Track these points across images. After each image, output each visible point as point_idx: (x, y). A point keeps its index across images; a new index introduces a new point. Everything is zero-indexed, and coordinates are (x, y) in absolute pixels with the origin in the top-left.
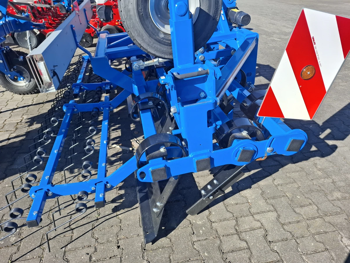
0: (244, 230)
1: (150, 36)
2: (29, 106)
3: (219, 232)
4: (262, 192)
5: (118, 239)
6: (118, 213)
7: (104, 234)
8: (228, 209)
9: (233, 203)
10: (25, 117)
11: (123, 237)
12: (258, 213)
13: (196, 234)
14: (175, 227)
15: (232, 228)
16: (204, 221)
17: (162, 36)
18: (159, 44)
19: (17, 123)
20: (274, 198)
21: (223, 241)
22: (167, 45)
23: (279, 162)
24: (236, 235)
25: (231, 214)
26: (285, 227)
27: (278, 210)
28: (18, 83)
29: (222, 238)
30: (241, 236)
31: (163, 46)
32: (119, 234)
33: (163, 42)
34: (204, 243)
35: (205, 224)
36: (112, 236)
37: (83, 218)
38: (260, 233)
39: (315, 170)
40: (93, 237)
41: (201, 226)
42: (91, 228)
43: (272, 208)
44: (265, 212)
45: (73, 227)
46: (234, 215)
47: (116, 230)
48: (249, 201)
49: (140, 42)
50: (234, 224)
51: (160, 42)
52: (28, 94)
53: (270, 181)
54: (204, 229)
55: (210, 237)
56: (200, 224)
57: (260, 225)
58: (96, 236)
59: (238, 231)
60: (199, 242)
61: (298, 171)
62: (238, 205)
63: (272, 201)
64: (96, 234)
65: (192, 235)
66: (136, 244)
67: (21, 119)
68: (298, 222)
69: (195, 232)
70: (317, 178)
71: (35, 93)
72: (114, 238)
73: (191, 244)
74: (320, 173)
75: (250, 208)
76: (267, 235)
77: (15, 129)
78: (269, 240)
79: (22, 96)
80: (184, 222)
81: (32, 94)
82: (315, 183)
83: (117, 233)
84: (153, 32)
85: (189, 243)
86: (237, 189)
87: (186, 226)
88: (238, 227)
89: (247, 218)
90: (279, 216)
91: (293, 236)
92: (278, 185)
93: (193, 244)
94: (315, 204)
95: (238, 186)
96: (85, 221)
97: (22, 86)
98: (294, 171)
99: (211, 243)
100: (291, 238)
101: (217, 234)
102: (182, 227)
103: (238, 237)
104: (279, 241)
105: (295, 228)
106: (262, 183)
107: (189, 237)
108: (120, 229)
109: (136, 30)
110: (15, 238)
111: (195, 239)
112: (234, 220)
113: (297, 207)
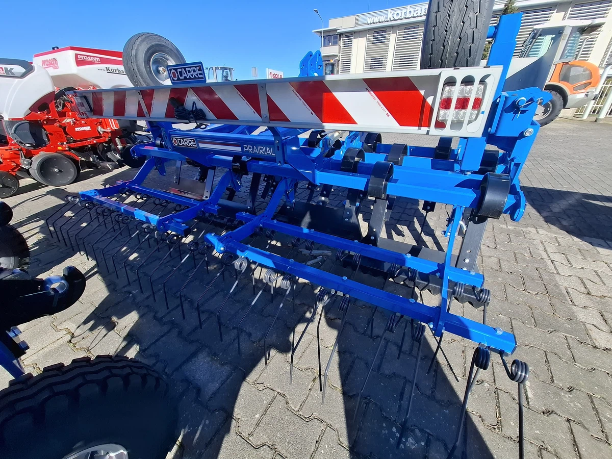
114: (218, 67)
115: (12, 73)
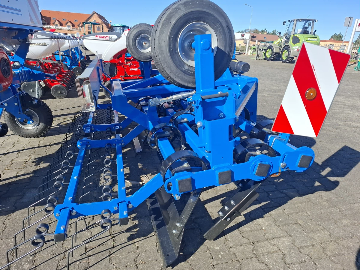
0: (262, 254)
1: (177, 67)
2: (35, 148)
3: (237, 256)
4: (274, 220)
5: (137, 264)
6: (135, 241)
7: (122, 260)
8: (244, 236)
9: (247, 230)
10: (33, 157)
11: (142, 262)
12: (273, 238)
13: (215, 259)
14: (193, 252)
15: (250, 253)
16: (221, 246)
17: (187, 68)
18: (184, 74)
19: (25, 162)
20: (286, 225)
21: (242, 264)
22: (190, 75)
23: (286, 195)
24: (255, 259)
25: (247, 239)
26: (302, 250)
27: (292, 236)
28: (26, 126)
29: (241, 261)
30: (260, 259)
31: (187, 76)
32: (137, 259)
33: (187, 73)
34: (224, 266)
35: (223, 249)
36: (130, 261)
37: (99, 246)
38: (278, 256)
39: (321, 201)
40: (111, 263)
41: (220, 251)
42: (108, 255)
43: (286, 234)
44: (279, 237)
45: (89, 254)
46: (251, 240)
47: (133, 255)
48: (263, 228)
49: (168, 72)
50: (251, 249)
51: (185, 72)
52: (34, 137)
53: (280, 211)
54: (222, 253)
55: (229, 261)
56: (217, 249)
57: (277, 249)
58: (114, 262)
59: (256, 255)
60: (219, 266)
61: (305, 202)
62: (252, 232)
63: (286, 228)
64: (113, 260)
65: (211, 259)
66: (156, 268)
67: (29, 158)
68: (313, 246)
69: (214, 257)
70: (325, 208)
71: (42, 136)
72: (133, 263)
73: (211, 267)
74: (326, 204)
75: (264, 234)
76: (285, 258)
77: (22, 168)
78: (288, 262)
79: (28, 139)
80: (202, 247)
81: (38, 137)
82: (323, 212)
83: (135, 259)
84: (180, 65)
85: (209, 266)
86: (250, 218)
87: (204, 251)
88: (256, 251)
89: (263, 243)
90: (294, 241)
91: (311, 259)
92: (289, 214)
93: (213, 267)
94: (326, 230)
95: (250, 215)
96: (101, 248)
97: (30, 130)
98: (302, 202)
99: (231, 266)
100: (309, 260)
101: (236, 258)
102: (201, 252)
103: (257, 260)
104: (297, 263)
105: (311, 251)
106: (273, 212)
107: (209, 261)
108: (137, 254)
109: (166, 62)
110: (28, 265)
111: (215, 263)
112: (251, 245)
113: (310, 232)
114: (299, 20)
115: (111, 39)
